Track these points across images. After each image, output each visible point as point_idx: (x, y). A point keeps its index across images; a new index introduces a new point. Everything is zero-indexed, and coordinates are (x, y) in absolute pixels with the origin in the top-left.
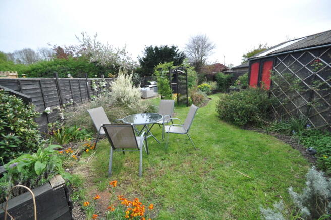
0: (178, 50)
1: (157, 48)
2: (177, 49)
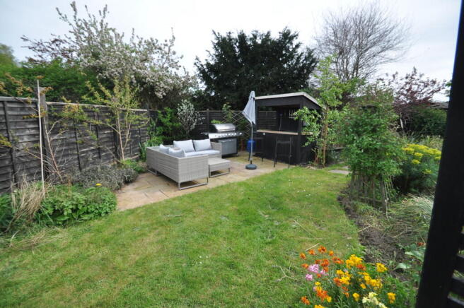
0: (297, 46)
1: (242, 37)
2: (295, 42)
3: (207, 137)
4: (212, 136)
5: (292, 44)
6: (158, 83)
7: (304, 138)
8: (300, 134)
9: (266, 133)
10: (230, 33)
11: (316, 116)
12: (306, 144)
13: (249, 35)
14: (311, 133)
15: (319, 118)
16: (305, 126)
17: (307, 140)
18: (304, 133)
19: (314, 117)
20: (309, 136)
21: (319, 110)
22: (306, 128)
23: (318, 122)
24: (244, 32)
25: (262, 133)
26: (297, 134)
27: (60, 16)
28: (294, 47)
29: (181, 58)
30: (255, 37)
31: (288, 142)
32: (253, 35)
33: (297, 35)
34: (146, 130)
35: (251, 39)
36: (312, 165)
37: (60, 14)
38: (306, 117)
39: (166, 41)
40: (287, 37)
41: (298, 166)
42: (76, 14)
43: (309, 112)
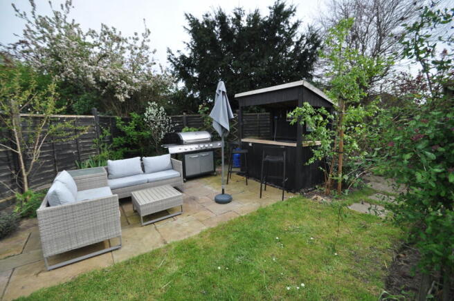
0: (295, 26)
1: (221, 18)
2: (292, 20)
3: (167, 152)
4: (174, 149)
5: (287, 22)
6: (119, 83)
7: (308, 152)
8: (300, 145)
9: (253, 144)
10: (207, 16)
11: (325, 117)
12: (311, 161)
13: (230, 15)
14: (318, 143)
15: (330, 120)
16: (309, 133)
17: (312, 155)
18: (305, 144)
19: (321, 119)
20: (316, 147)
21: (330, 108)
22: (310, 136)
23: (329, 126)
24: (223, 11)
25: (248, 143)
26: (295, 145)
27: (17, 13)
28: (291, 26)
29: (154, 52)
30: (239, 17)
31: (281, 159)
32: (235, 14)
33: (295, 10)
34: (93, 143)
35: (233, 20)
36: (321, 194)
37: (17, 11)
38: (309, 118)
39: (136, 34)
40: (280, 13)
41: (298, 195)
42: (34, 9)
43: (313, 111)
